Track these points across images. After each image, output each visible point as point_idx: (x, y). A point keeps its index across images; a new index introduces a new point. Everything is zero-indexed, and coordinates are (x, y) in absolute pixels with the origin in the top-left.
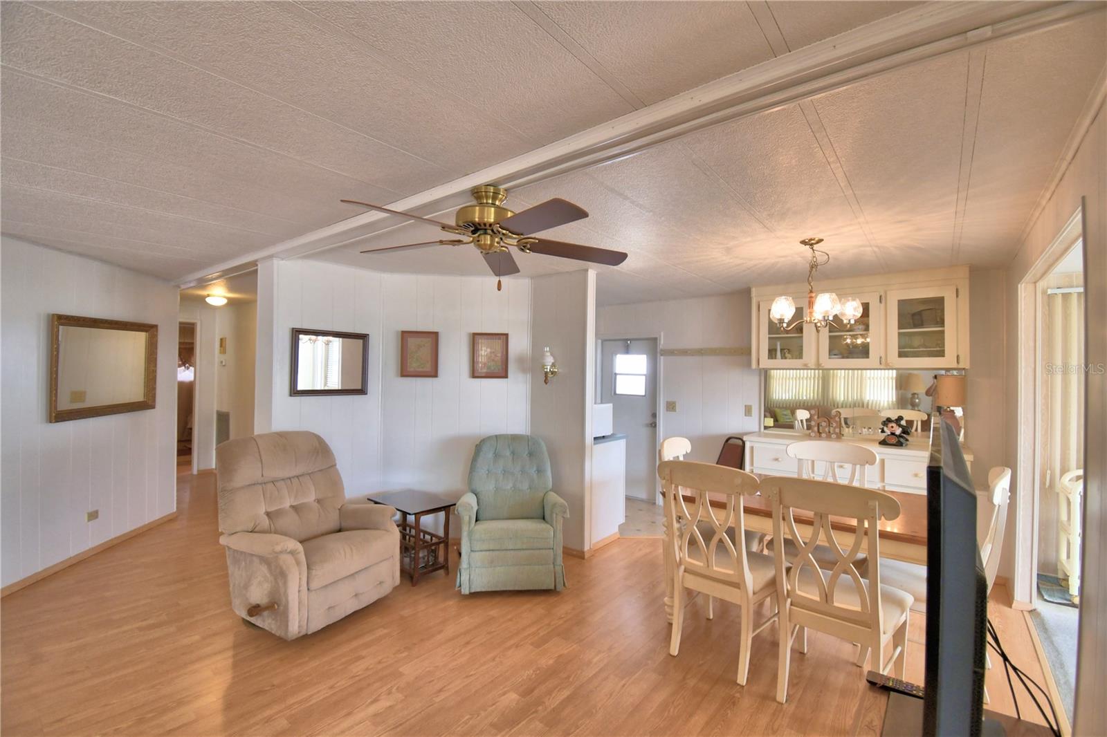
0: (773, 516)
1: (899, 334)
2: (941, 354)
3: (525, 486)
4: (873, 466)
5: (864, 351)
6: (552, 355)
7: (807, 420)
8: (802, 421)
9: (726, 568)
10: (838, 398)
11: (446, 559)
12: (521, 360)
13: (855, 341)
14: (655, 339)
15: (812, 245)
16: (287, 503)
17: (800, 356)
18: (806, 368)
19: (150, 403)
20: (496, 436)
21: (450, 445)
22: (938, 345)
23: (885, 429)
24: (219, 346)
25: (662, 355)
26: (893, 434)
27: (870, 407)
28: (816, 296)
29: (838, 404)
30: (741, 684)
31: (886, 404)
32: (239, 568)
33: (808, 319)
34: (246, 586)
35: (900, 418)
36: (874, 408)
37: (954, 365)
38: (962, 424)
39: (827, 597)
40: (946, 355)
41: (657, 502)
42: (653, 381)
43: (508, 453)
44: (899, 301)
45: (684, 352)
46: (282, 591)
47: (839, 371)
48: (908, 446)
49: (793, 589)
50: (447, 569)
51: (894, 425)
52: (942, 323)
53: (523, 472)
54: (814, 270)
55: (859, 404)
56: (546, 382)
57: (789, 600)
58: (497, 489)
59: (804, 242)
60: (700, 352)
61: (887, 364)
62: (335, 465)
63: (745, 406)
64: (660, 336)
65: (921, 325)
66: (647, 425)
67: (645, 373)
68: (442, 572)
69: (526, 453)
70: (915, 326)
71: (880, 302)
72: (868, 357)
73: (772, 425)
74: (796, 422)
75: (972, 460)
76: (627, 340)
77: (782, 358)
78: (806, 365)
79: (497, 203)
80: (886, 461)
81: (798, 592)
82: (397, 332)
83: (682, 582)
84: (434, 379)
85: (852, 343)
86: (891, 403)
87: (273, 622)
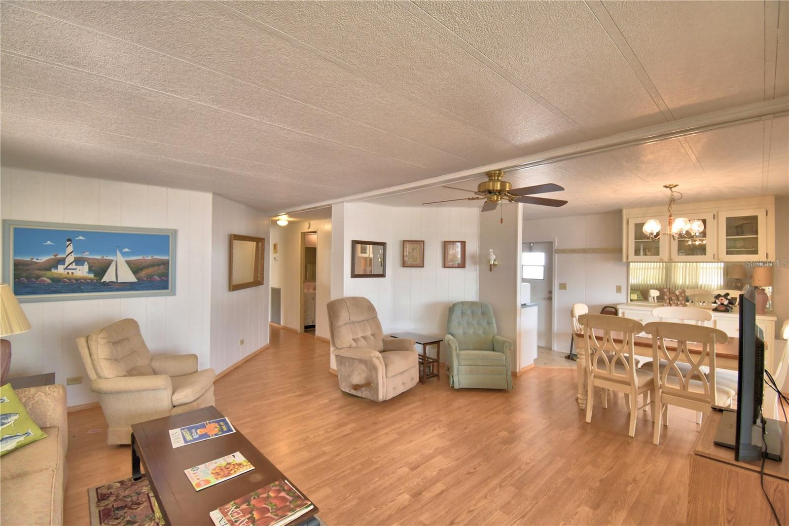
0: (653, 347)
1: (727, 239)
2: (755, 252)
3: (481, 332)
4: (710, 322)
5: (702, 250)
6: (494, 254)
7: (657, 297)
8: (654, 297)
9: (620, 374)
10: (678, 283)
11: (438, 371)
12: (473, 257)
13: (694, 242)
14: (551, 243)
15: (671, 188)
16: (360, 335)
17: (657, 254)
18: (661, 261)
19: (261, 281)
20: (462, 302)
21: (431, 308)
22: (753, 246)
23: (717, 301)
24: (273, 248)
25: (556, 253)
26: (722, 304)
27: (703, 288)
28: (674, 220)
29: (678, 287)
30: (631, 436)
31: (716, 287)
32: (345, 366)
33: (669, 232)
34: (349, 376)
35: (728, 294)
36: (706, 289)
37: (764, 259)
38: (770, 298)
39: (684, 387)
40: (759, 253)
41: (553, 349)
42: (549, 269)
43: (469, 312)
44: (727, 218)
45: (573, 251)
46: (374, 376)
47: (679, 263)
48: (733, 312)
49: (664, 384)
50: (439, 377)
51: (723, 298)
52: (757, 233)
53: (479, 323)
54: (672, 203)
55: (696, 287)
56: (490, 270)
57: (661, 390)
58: (464, 333)
59: (666, 187)
60: (584, 251)
61: (718, 259)
62: (377, 316)
63: (617, 286)
64: (555, 241)
65: (742, 234)
66: (545, 299)
67: (543, 264)
68: (435, 379)
69: (480, 312)
70: (738, 235)
71: (714, 218)
72: (705, 254)
73: (636, 298)
74: (650, 298)
75: (776, 320)
76: (530, 243)
77: (644, 255)
78: (662, 259)
79: (500, 178)
80: (717, 321)
81: (666, 385)
82: (401, 241)
83: (593, 383)
84: (422, 268)
85: (693, 244)
86: (719, 286)
87: (369, 393)
